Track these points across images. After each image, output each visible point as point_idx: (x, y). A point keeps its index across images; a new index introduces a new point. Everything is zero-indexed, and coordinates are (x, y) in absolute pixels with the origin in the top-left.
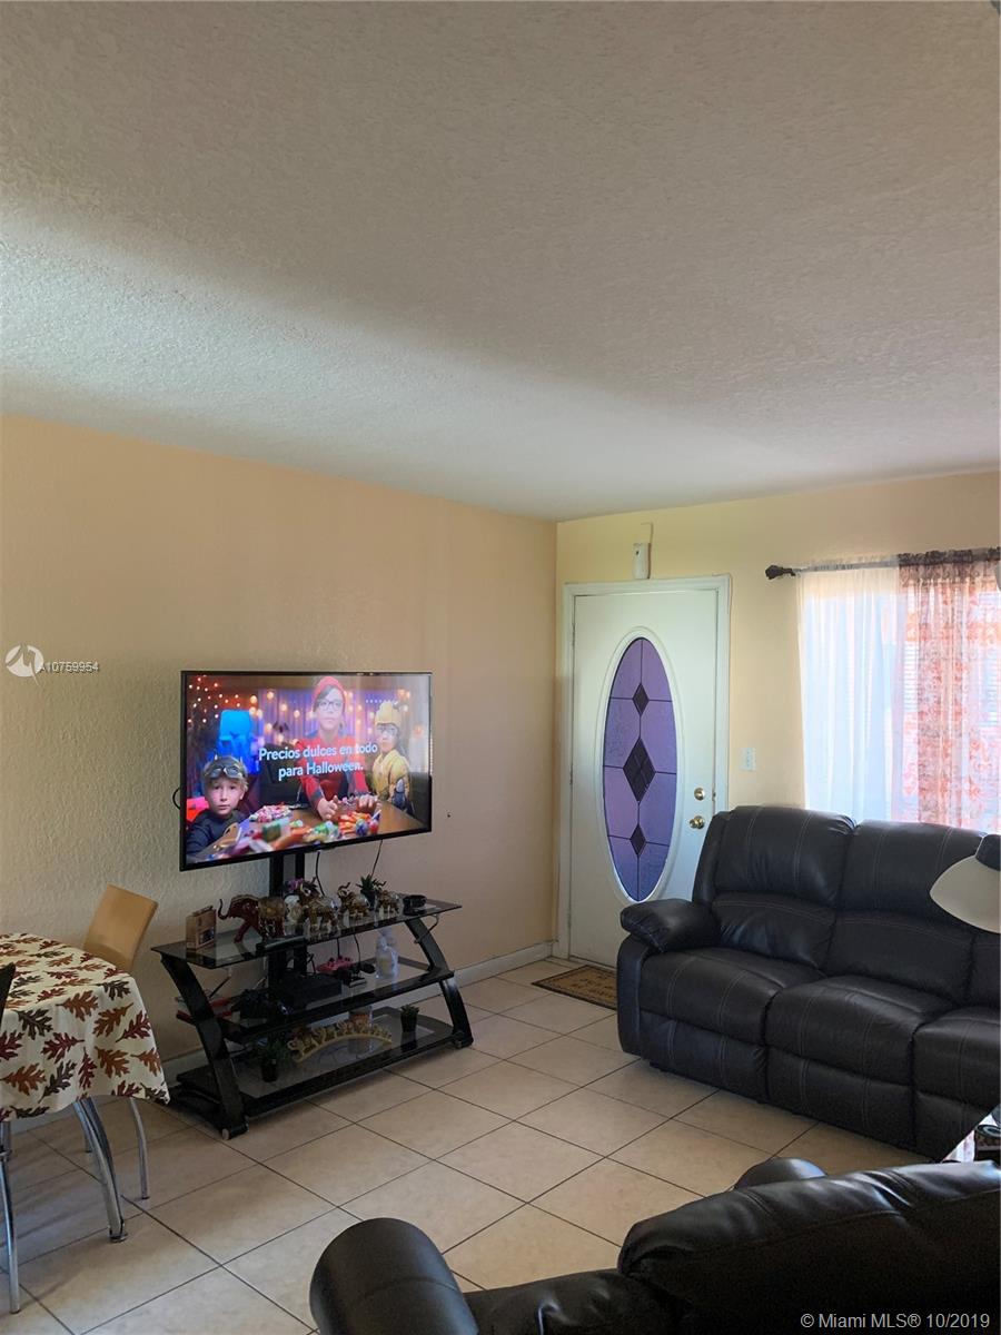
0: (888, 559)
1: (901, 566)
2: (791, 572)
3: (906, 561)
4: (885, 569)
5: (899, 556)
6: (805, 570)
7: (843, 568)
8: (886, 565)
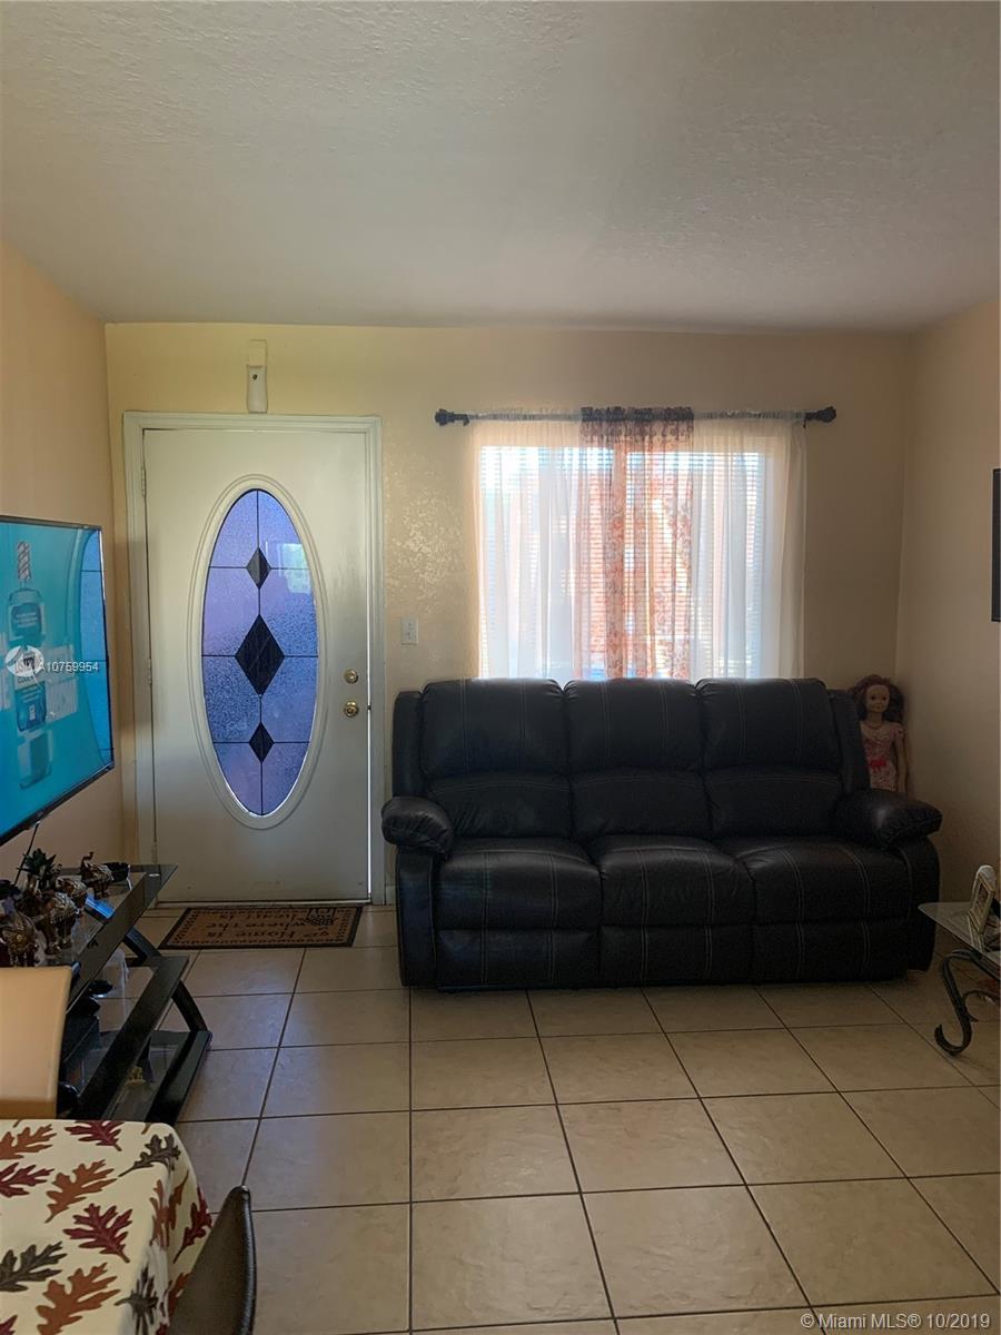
0: (571, 412)
1: (584, 420)
2: (465, 419)
3: (590, 416)
4: (568, 422)
5: (583, 409)
6: (483, 418)
7: (525, 418)
8: (569, 418)
